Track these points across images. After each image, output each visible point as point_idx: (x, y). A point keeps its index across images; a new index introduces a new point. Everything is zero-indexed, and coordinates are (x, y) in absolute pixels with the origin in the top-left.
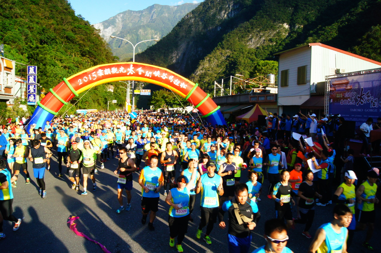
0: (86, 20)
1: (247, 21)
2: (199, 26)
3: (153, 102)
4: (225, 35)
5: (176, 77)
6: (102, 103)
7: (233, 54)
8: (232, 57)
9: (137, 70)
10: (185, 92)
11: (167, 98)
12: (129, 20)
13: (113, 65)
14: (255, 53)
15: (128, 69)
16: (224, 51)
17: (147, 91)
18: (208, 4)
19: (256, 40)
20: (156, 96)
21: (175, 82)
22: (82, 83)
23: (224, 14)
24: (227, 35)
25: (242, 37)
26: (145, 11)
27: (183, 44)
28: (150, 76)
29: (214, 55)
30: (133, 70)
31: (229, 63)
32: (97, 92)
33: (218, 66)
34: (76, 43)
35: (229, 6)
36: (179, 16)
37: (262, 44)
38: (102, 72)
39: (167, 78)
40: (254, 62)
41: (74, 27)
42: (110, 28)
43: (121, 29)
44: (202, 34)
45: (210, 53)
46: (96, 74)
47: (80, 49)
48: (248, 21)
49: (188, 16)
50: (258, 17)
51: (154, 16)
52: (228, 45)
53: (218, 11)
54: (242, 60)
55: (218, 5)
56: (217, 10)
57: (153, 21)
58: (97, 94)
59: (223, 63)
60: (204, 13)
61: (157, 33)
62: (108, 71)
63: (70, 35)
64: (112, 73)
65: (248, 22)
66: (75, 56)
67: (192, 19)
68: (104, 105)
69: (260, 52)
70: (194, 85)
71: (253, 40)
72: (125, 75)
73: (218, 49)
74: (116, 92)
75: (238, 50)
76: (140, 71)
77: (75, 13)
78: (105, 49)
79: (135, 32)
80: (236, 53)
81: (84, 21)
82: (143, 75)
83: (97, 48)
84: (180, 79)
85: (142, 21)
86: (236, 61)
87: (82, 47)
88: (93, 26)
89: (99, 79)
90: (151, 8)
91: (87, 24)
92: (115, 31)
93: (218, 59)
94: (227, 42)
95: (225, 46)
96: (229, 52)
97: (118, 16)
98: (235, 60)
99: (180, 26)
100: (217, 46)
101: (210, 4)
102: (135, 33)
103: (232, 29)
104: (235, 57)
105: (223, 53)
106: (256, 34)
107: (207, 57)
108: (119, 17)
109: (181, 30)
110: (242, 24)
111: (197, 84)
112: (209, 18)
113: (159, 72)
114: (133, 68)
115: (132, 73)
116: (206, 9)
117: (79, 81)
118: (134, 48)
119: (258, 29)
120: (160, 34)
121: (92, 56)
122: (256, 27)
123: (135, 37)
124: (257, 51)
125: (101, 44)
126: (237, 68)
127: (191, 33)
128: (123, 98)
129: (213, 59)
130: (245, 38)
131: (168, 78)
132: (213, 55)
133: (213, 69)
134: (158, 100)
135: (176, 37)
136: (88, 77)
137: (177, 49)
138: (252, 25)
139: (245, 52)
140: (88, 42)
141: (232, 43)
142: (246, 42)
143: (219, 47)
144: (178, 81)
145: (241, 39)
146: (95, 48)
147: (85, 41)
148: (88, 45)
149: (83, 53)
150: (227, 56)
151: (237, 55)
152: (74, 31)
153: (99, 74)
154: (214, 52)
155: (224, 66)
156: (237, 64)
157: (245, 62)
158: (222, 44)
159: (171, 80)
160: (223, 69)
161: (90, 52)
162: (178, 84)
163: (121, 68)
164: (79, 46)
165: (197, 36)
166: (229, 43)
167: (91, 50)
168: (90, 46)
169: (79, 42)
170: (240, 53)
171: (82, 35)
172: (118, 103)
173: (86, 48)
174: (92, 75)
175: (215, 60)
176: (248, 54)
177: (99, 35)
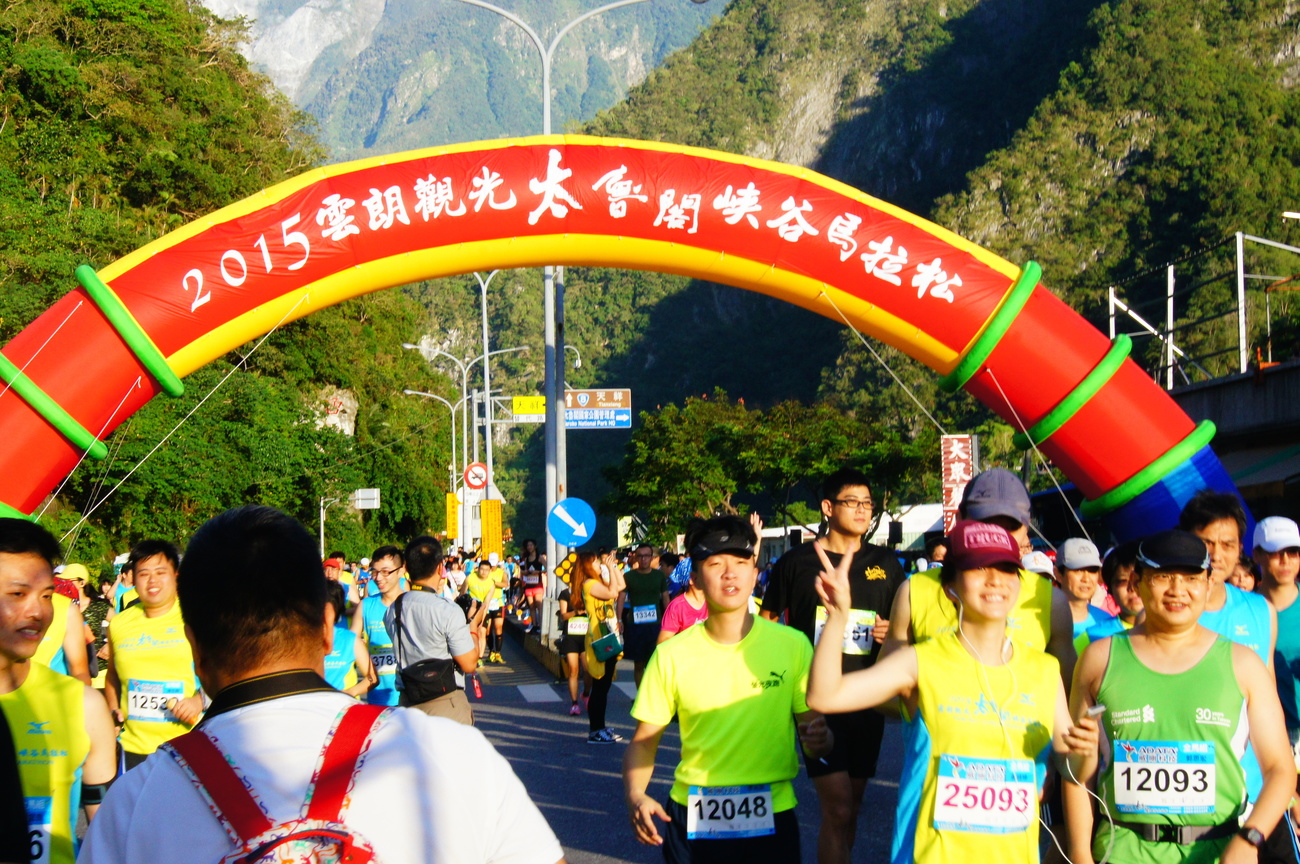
4: (1106, 7)
5: (875, 221)
7: (1172, 135)
8: (1171, 160)
9: (595, 187)
13: (425, 161)
15: (535, 186)
16: (1104, 124)
17: (609, 398)
20: (660, 440)
21: (875, 258)
22: (207, 298)
27: (813, 93)
28: (689, 224)
29: (1039, 156)
31: (1149, 202)
33: (1069, 228)
34: (84, 117)
39: (814, 232)
41: (67, 8)
44: (942, 13)
45: (1004, 140)
46: (308, 226)
47: (113, 158)
52: (1132, 73)
54: (1242, 172)
59: (1107, 204)
61: (629, 29)
62: (390, 201)
63: (49, 67)
64: (416, 217)
66: (85, 201)
70: (1013, 277)
72: (511, 225)
73: (1060, 109)
74: (373, 432)
75: (1210, 105)
76: (618, 188)
78: (283, 151)
80: (1199, 128)
82: (639, 222)
83: (229, 147)
84: (905, 234)
86: (1196, 188)
87: (127, 140)
89: (325, 263)
92: (339, 36)
93: (1065, 183)
94: (1125, 56)
95: (1116, 85)
96: (1143, 127)
98: (1190, 178)
100: (1052, 88)
102: (476, 42)
104: (1188, 156)
105: (1102, 132)
107: (985, 170)
111: (1034, 270)
113: (750, 196)
114: (568, 173)
115: (560, 212)
117: (185, 285)
118: (548, 60)
120: (642, 38)
121: (194, 197)
126: (1213, 233)
127: (863, 16)
129: (1034, 180)
130: (1251, 17)
131: (823, 231)
132: (1030, 156)
134: (677, 469)
136: (249, 249)
139: (1258, 115)
140: (170, 106)
141: (1160, 62)
142: (1267, 48)
143: (1071, 96)
144: (894, 251)
145: (1224, 24)
146: (217, 143)
147: (144, 100)
148: (165, 126)
149: (135, 184)
150: (1132, 154)
151: (1201, 145)
152: (72, 39)
153: (327, 225)
154: (1038, 133)
155: (1116, 227)
156: (1204, 207)
157: (1269, 188)
158: (1087, 73)
159: (845, 247)
160: (1110, 246)
161: (185, 173)
162: (899, 268)
163: (481, 176)
164: (108, 137)
165: (904, 30)
166: (1139, 60)
167: (191, 157)
168: (183, 135)
169: (104, 106)
170: (1225, 125)
171: (124, 63)
172: (387, 510)
173: (155, 150)
174: (275, 238)
175: (1048, 186)
176: (1281, 129)
177: (240, 58)
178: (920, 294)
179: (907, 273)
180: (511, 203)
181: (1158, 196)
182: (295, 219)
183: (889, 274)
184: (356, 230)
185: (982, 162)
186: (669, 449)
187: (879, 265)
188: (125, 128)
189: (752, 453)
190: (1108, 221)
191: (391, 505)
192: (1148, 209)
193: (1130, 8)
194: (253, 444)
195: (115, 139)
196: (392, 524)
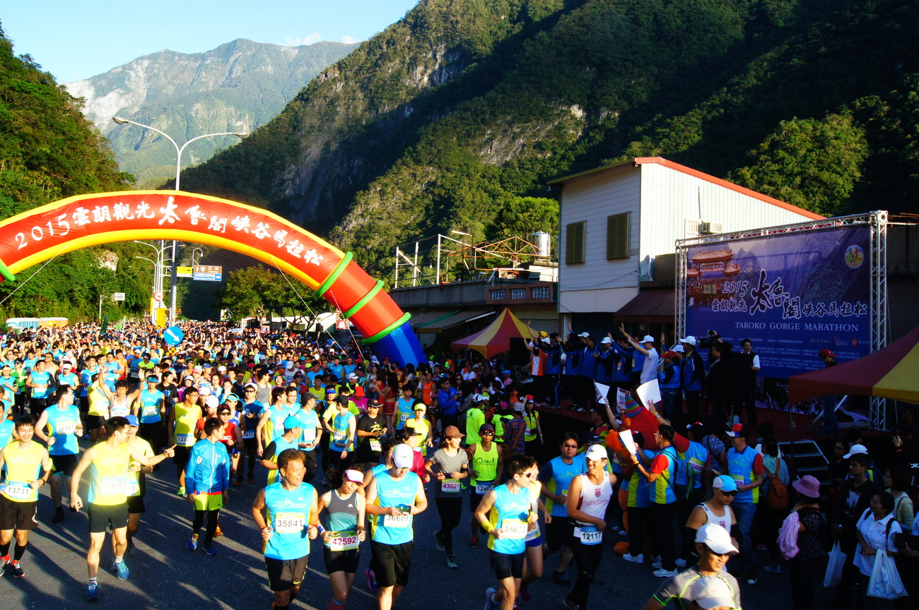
0: (44, 70)
1: (479, 96)
2: (356, 103)
3: (228, 300)
4: (423, 128)
5: (293, 233)
6: (83, 302)
7: (443, 177)
8: (442, 186)
9: (186, 213)
10: (319, 273)
11: (269, 290)
12: (165, 76)
13: (118, 197)
14: (501, 176)
15: (162, 210)
16: (420, 171)
17: (213, 269)
18: (381, 48)
19: (503, 145)
20: (236, 282)
21: (291, 247)
22: (25, 245)
23: (422, 75)
24: (430, 129)
25: (468, 135)
26: (211, 56)
27: (313, 147)
28: (222, 229)
29: (395, 180)
30: (175, 211)
31: (433, 200)
32: (68, 269)
33: (404, 207)
34: (12, 131)
35: (434, 56)
36: (304, 74)
37: (517, 154)
38: (86, 215)
39: (269, 236)
40: (498, 201)
41: (7, 86)
42: (112, 95)
43: (142, 99)
44: (364, 123)
45: (383, 173)
46: (69, 219)
47: (23, 150)
48: (482, 94)
49: (326, 76)
50: (509, 86)
51: (235, 70)
52: (430, 153)
53: (406, 65)
54: (466, 193)
55: (407, 50)
56: (403, 63)
57: (232, 83)
58: (68, 276)
59: (418, 200)
60: (369, 68)
61: (245, 115)
62: (103, 211)
64: (114, 219)
65: (482, 98)
66: (9, 167)
67: (338, 84)
68: (89, 307)
69: (513, 175)
70: (342, 258)
71: (495, 143)
72: (152, 224)
73: (404, 163)
74: (124, 270)
75: (457, 167)
76: (195, 214)
77: (13, 49)
78: (96, 152)
79: (183, 109)
80: (453, 176)
81: (39, 73)
82: (202, 227)
83: (73, 149)
84: (305, 240)
85: (203, 83)
86: (450, 197)
87: (29, 142)
88: (63, 87)
89: (76, 233)
90: (228, 49)
91: (46, 80)
92: (126, 105)
93: (404, 191)
94: (428, 147)
95: (425, 157)
96: (433, 173)
97: (137, 64)
98: (448, 193)
99: (307, 100)
100: (402, 155)
101: (385, 47)
102: (183, 113)
103: (442, 112)
104: (448, 185)
105: (418, 173)
106: (501, 129)
107: (375, 183)
108: (139, 68)
109: (308, 109)
110: (468, 103)
111: (350, 255)
112: (382, 82)
113: (246, 220)
114: (176, 206)
115: (172, 221)
116: (374, 59)
117: (16, 239)
118: (179, 153)
119: (509, 118)
120: (250, 119)
121: (56, 169)
122: (502, 113)
123: (182, 123)
124: (504, 171)
125: (86, 138)
126: (455, 214)
127: (335, 120)
128: (144, 287)
129: (393, 188)
130: (473, 137)
131: (273, 236)
132: (392, 180)
133: (393, 215)
134: (242, 294)
135: (294, 128)
136: (44, 226)
137: (297, 160)
138: (494, 105)
139: (473, 173)
140: (49, 130)
141: (441, 150)
142: (478, 149)
143: (408, 159)
144: (299, 246)
145: (464, 139)
146: (68, 147)
147: (38, 127)
148: (46, 138)
149: (31, 161)
150: (429, 182)
151: (453, 182)
152: (8, 99)
153: (77, 219)
154: (395, 171)
155: (421, 209)
156: (453, 204)
157: (475, 199)
158: (414, 152)
159: (280, 242)
160: (418, 215)
161: (54, 159)
162: (300, 252)
163: (141, 205)
164: (21, 141)
165: (349, 127)
166: (434, 148)
167: (57, 152)
168: (54, 143)
169: (20, 128)
170: (462, 175)
171: (30, 111)
172: (128, 301)
173: (41, 148)
174: (55, 222)
175: (398, 191)
176: (481, 179)
177: (81, 113)
178: (307, 262)
179: (303, 254)
180: (152, 216)
181: (436, 198)
182: (64, 216)
183: (296, 254)
184: (89, 222)
185: (375, 180)
186: (239, 287)
187: (293, 250)
188: (30, 138)
189: (269, 293)
190: (418, 206)
191: (130, 299)
192: (432, 203)
193: (432, 129)
194: (72, 273)
195: (24, 142)
196: (130, 306)
